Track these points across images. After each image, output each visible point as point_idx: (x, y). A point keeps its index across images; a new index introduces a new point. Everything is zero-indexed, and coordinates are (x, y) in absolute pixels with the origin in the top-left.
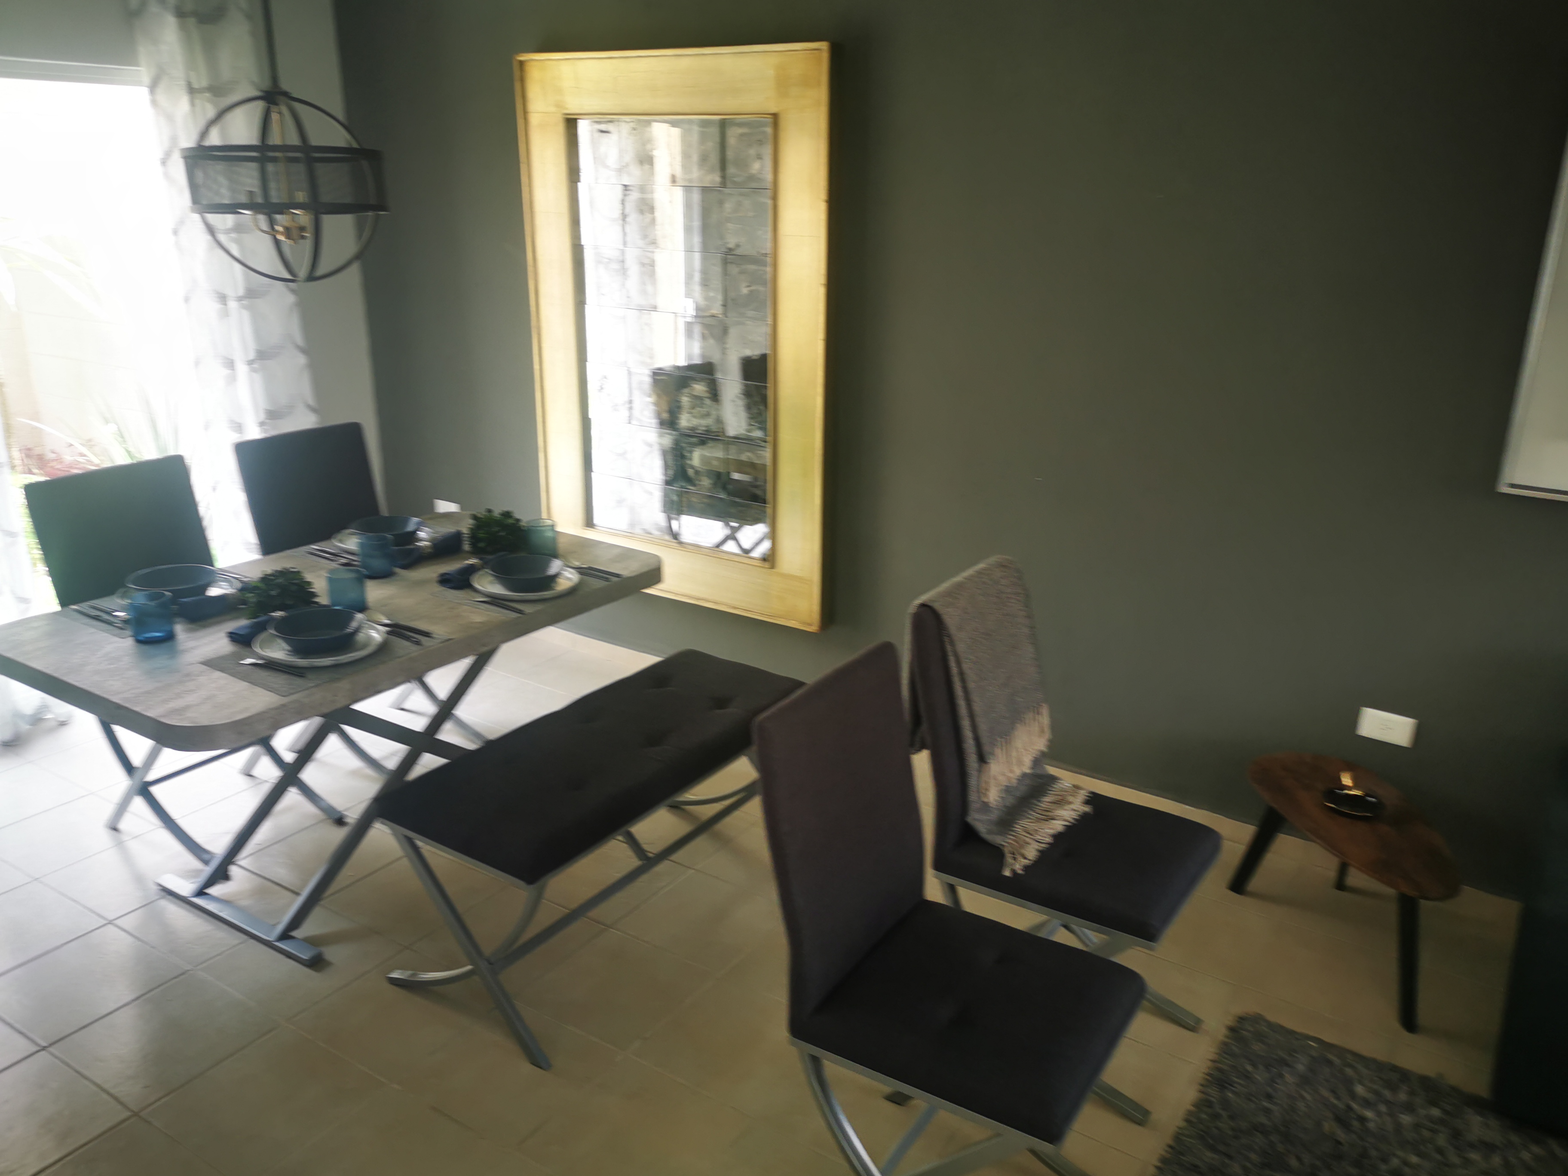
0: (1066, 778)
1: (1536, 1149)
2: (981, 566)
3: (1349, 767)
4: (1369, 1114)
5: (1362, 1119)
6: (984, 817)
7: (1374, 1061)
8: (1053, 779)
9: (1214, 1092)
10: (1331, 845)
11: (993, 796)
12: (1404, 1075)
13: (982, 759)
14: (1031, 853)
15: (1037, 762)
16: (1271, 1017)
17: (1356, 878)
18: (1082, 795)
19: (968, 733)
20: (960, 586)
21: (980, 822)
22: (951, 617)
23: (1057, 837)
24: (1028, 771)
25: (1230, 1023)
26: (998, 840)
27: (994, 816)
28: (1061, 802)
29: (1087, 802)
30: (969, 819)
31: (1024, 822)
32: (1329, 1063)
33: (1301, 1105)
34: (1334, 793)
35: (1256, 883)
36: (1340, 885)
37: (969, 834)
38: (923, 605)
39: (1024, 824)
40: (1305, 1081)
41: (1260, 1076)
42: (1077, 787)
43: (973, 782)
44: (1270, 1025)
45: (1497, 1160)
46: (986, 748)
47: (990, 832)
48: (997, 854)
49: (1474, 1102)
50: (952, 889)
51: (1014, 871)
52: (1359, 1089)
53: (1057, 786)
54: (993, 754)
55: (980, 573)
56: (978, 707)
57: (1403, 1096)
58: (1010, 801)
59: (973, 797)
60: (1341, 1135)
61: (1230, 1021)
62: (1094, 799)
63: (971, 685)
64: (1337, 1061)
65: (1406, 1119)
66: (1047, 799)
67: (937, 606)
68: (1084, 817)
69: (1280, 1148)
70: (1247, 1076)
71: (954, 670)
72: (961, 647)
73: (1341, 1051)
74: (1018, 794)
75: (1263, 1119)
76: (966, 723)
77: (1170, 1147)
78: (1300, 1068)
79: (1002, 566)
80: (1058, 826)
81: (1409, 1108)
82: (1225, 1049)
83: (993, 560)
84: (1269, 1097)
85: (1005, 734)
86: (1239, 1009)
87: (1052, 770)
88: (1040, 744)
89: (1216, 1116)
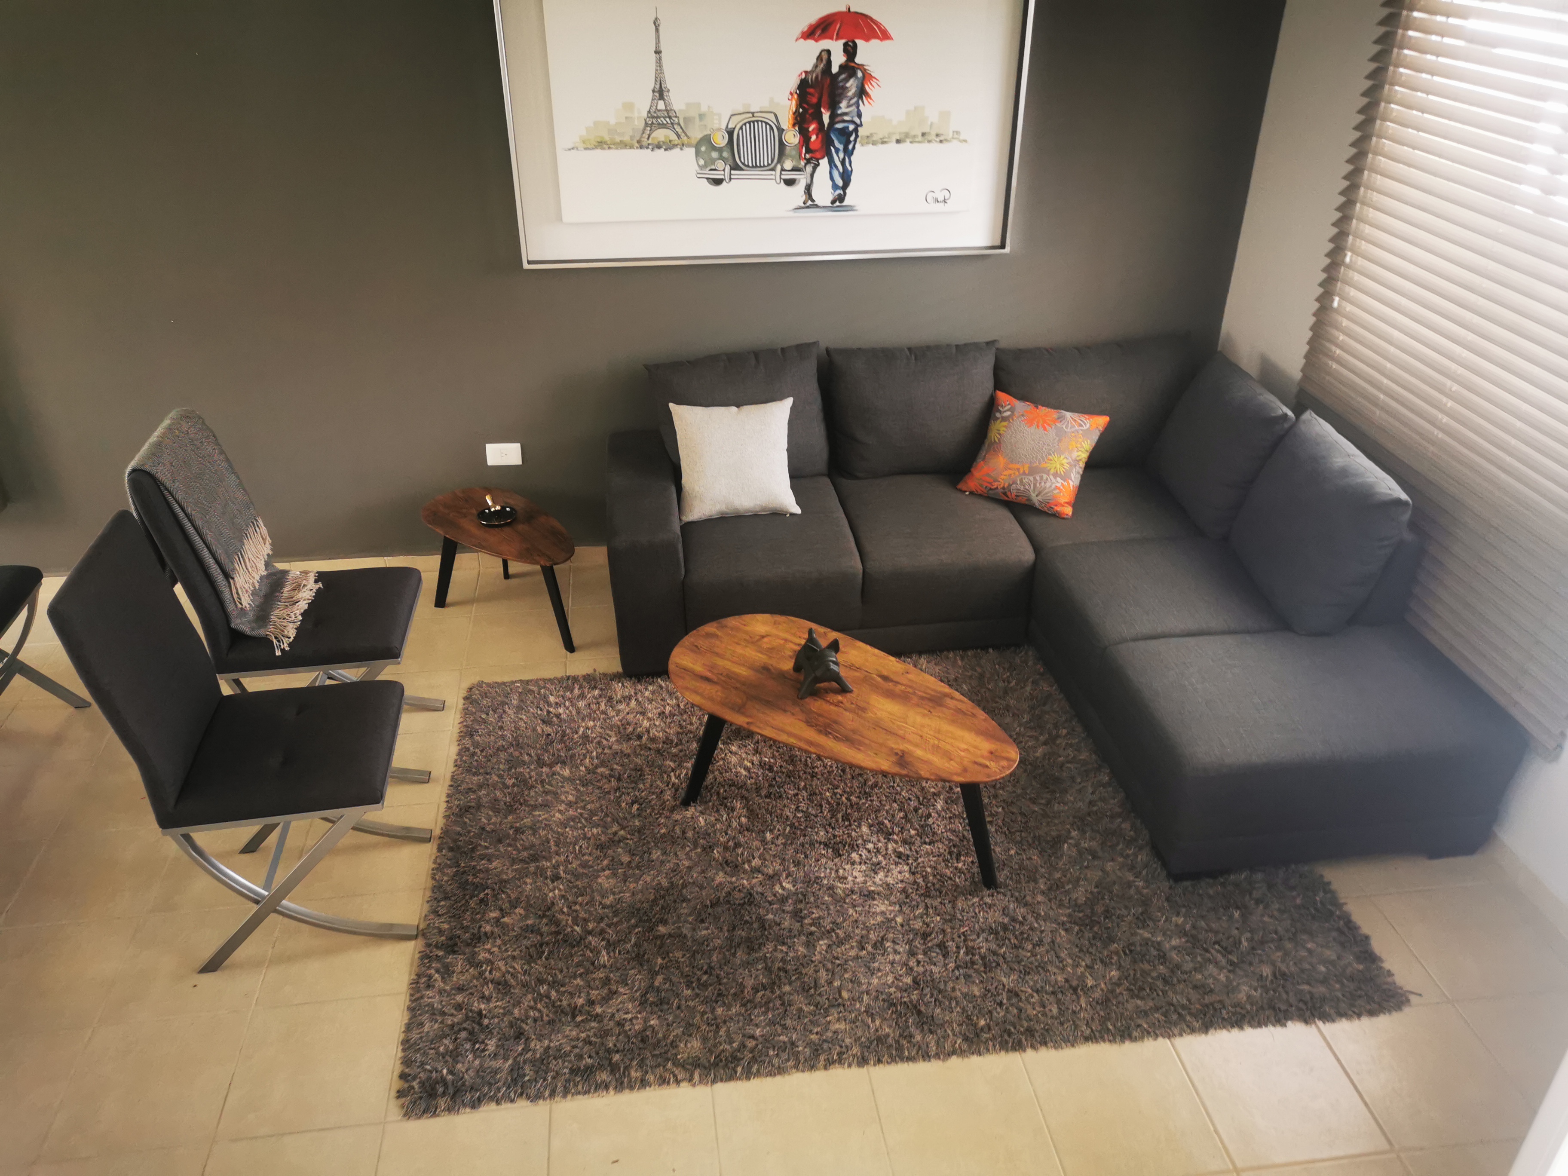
0: (295, 568)
1: (650, 688)
2: (167, 422)
3: (489, 491)
4: (561, 710)
5: (558, 716)
6: (244, 620)
7: (555, 678)
8: (285, 573)
9: (467, 742)
10: (492, 551)
11: (246, 601)
12: (575, 679)
13: (228, 576)
14: (291, 632)
15: (267, 565)
16: (488, 679)
17: (515, 567)
18: (312, 578)
19: (211, 561)
20: (158, 445)
21: (243, 625)
22: (163, 474)
23: (304, 614)
24: (265, 573)
25: (464, 695)
26: (262, 632)
27: (251, 615)
28: (298, 587)
29: (316, 582)
30: (233, 625)
31: (276, 612)
32: (530, 691)
33: (522, 724)
34: (483, 514)
35: (450, 597)
36: (507, 576)
37: (237, 636)
38: (134, 471)
39: (276, 614)
40: (519, 709)
41: (492, 718)
42: (306, 573)
43: (226, 595)
44: (488, 685)
45: (633, 703)
46: (228, 568)
47: (253, 629)
48: (266, 643)
49: (616, 677)
50: (237, 682)
51: (283, 650)
52: (552, 699)
53: (290, 576)
54: (234, 569)
55: (169, 429)
56: (210, 538)
57: (576, 691)
58: (258, 600)
59: (230, 608)
60: (548, 729)
61: (463, 693)
62: (321, 577)
63: (199, 523)
64: (535, 689)
65: (581, 704)
66: (286, 590)
67: (148, 468)
68: (319, 591)
69: (517, 754)
70: (485, 722)
71: (181, 515)
72: (180, 496)
73: (536, 682)
74: (262, 593)
75: (501, 743)
76: (205, 553)
77: (451, 786)
78: (515, 702)
79: (186, 417)
80: (303, 606)
81: (582, 696)
82: (466, 712)
83: (173, 414)
84: (501, 728)
85: (238, 552)
86: (466, 685)
87: (281, 566)
88: (267, 549)
89: (473, 754)
